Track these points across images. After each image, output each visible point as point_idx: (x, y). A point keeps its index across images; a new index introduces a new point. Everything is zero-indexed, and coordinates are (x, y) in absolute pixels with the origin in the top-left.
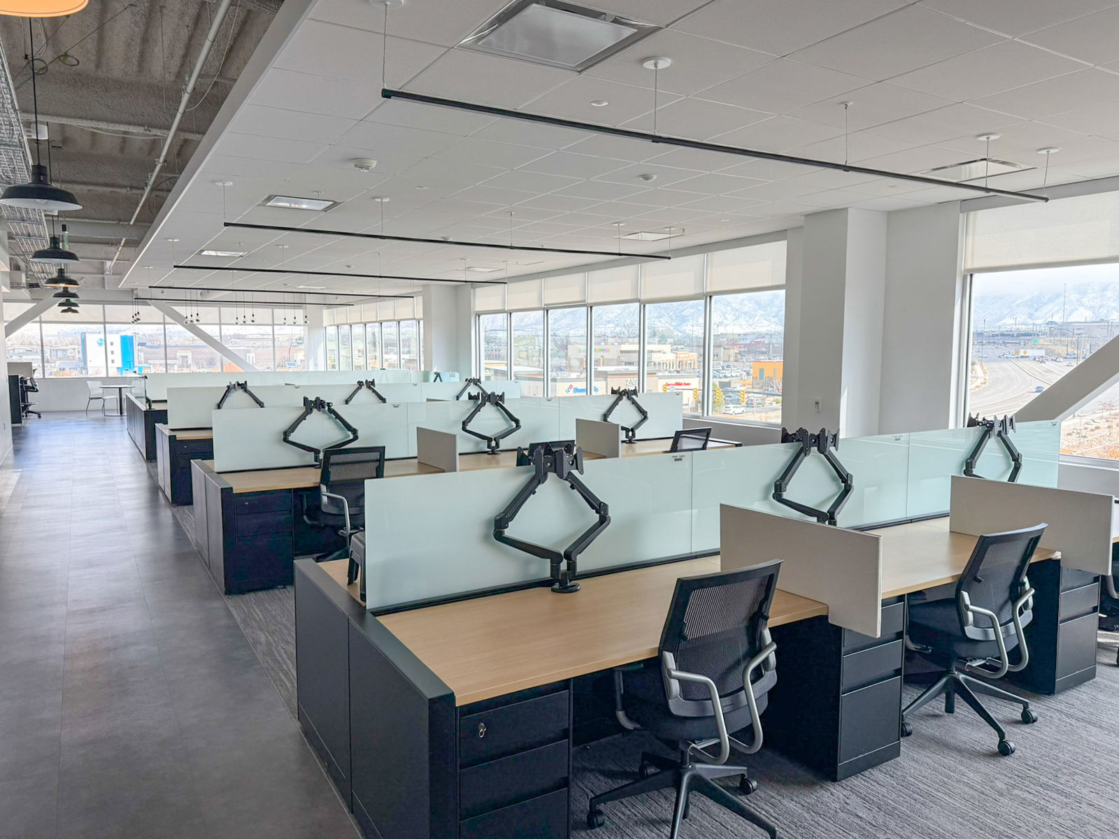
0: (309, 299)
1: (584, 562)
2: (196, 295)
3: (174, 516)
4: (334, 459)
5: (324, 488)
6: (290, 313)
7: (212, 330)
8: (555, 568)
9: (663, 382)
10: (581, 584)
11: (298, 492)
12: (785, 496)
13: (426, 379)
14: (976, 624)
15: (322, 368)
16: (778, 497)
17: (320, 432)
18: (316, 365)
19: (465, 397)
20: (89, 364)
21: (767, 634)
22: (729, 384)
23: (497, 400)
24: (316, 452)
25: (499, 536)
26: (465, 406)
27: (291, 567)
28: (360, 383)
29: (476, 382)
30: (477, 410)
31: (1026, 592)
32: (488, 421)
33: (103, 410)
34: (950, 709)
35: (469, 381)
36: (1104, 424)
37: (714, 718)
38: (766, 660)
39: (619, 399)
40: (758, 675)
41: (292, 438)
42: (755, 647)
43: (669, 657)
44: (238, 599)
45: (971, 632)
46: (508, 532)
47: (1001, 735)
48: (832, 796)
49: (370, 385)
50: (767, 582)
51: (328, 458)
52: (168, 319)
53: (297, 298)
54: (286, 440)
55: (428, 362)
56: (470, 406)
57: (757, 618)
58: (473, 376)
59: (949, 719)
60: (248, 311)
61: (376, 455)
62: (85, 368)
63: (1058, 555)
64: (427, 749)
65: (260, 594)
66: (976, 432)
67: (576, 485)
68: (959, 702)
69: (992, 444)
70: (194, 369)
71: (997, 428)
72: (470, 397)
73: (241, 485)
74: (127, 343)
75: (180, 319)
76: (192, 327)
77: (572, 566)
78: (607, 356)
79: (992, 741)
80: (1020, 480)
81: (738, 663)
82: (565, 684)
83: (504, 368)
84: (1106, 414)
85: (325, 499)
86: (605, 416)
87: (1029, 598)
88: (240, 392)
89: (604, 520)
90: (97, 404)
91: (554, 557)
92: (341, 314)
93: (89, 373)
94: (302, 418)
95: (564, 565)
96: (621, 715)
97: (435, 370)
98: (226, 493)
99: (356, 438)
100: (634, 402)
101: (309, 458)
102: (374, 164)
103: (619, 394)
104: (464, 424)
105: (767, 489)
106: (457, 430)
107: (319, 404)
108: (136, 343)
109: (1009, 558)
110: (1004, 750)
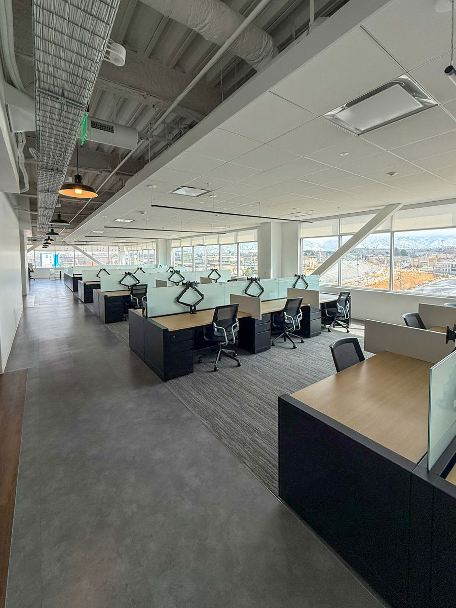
0: (120, 244)
1: (198, 307)
2: (85, 243)
3: (85, 306)
4: (134, 288)
5: (131, 295)
6: (114, 248)
7: (89, 253)
8: (191, 309)
9: (233, 267)
10: (197, 312)
11: (124, 297)
12: (247, 293)
13: (157, 267)
14: (288, 319)
15: (124, 264)
16: (246, 293)
17: (129, 281)
18: (122, 263)
19: (169, 271)
20: (43, 264)
21: (237, 320)
22: (254, 268)
23: (178, 272)
24: (129, 286)
25: (178, 301)
26: (169, 274)
27: (128, 311)
28: (138, 268)
29: (172, 268)
30: (173, 275)
31: (300, 313)
32: (176, 278)
33: (55, 278)
34: (285, 340)
35: (170, 267)
36: (366, 279)
37: (224, 336)
38: (236, 325)
39: (213, 271)
40: (234, 328)
41: (122, 283)
42: (234, 322)
43: (215, 324)
44: (109, 324)
45: (286, 321)
46: (180, 301)
47: (294, 344)
48: (254, 357)
49: (141, 269)
50: (236, 307)
51: (132, 288)
52: (75, 250)
53: (116, 244)
54: (120, 283)
55: (157, 262)
56: (171, 274)
57: (235, 316)
58: (171, 266)
59: (285, 343)
60: (102, 247)
61: (145, 287)
62: (41, 265)
63: (309, 305)
64: (162, 342)
65: (114, 323)
66: (296, 278)
67: (196, 290)
68: (287, 338)
69: (300, 280)
70: (79, 265)
71: (301, 277)
72: (171, 271)
73: (109, 295)
74: (56, 257)
75: (80, 250)
76: (83, 252)
77: (195, 308)
78: (215, 259)
79: (292, 346)
80: (308, 289)
81: (230, 326)
82: (192, 328)
83: (181, 263)
84: (366, 276)
85: (132, 298)
86: (209, 276)
87: (301, 314)
88: (104, 271)
89: (203, 298)
90: (53, 276)
91: (191, 306)
92: (130, 248)
93: (43, 266)
94: (125, 277)
95: (193, 308)
96: (205, 337)
97: (160, 264)
98: (106, 297)
99: (139, 282)
100: (217, 272)
101: (126, 288)
102: (145, 213)
103: (213, 270)
104: (169, 279)
105: (243, 291)
106: (167, 280)
107: (129, 274)
108: (59, 257)
109: (296, 305)
110: (295, 347)
